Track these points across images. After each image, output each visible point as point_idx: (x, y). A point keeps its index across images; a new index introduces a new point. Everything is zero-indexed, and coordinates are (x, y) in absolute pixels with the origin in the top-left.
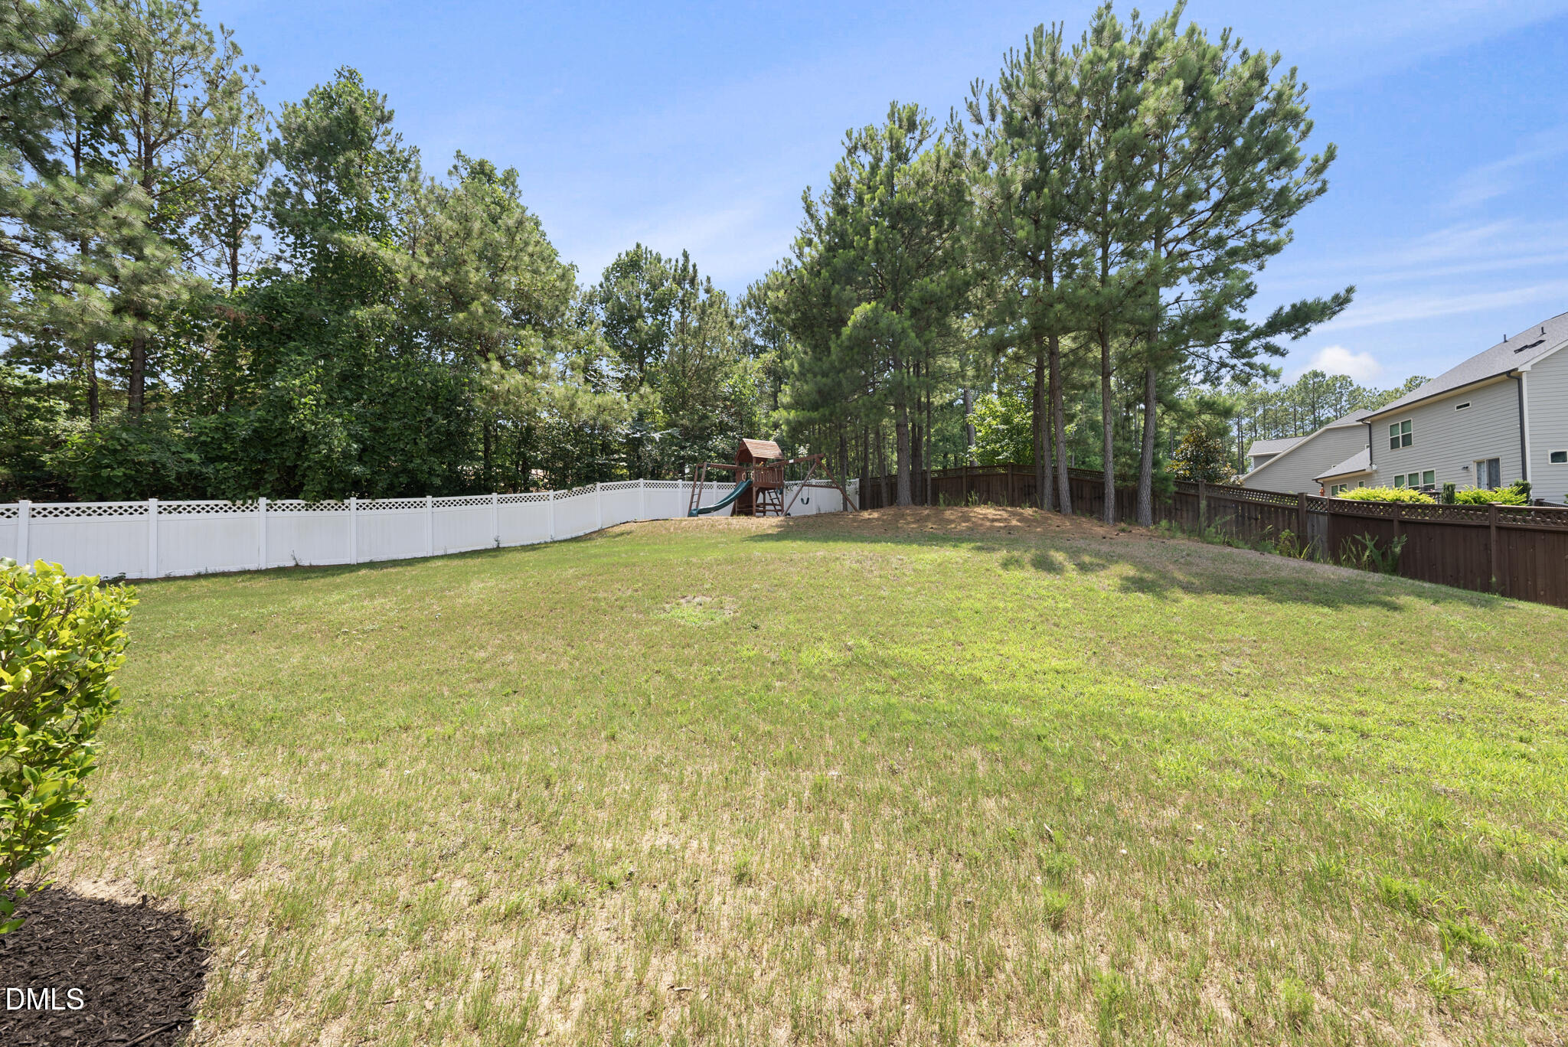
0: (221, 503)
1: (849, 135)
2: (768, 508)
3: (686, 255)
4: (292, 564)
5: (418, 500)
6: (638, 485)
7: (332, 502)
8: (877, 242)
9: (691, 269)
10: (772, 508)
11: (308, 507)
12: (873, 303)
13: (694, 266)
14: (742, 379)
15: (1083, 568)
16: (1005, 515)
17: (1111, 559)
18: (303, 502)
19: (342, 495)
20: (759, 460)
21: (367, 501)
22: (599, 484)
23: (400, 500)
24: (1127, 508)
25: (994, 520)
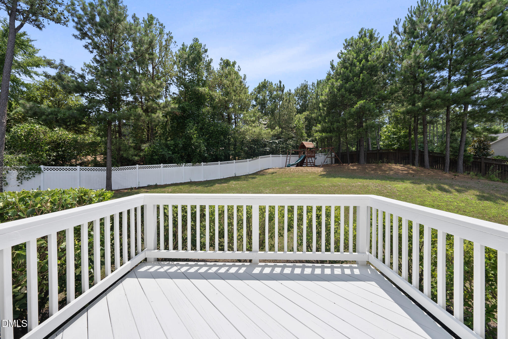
0: (175, 164)
1: (346, 41)
2: (308, 163)
3: (280, 82)
4: (190, 181)
5: (217, 163)
6: (270, 157)
7: (198, 164)
8: (363, 79)
9: (282, 86)
10: (310, 163)
11: (193, 165)
12: (364, 101)
13: (283, 85)
14: (299, 121)
15: (458, 191)
16: (406, 169)
17: (470, 188)
18: (192, 164)
19: (200, 162)
20: (308, 148)
21: (205, 163)
22: (260, 157)
23: (212, 163)
24: (454, 166)
25: (402, 171)
